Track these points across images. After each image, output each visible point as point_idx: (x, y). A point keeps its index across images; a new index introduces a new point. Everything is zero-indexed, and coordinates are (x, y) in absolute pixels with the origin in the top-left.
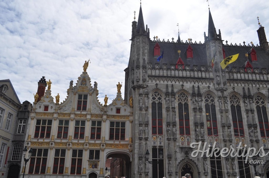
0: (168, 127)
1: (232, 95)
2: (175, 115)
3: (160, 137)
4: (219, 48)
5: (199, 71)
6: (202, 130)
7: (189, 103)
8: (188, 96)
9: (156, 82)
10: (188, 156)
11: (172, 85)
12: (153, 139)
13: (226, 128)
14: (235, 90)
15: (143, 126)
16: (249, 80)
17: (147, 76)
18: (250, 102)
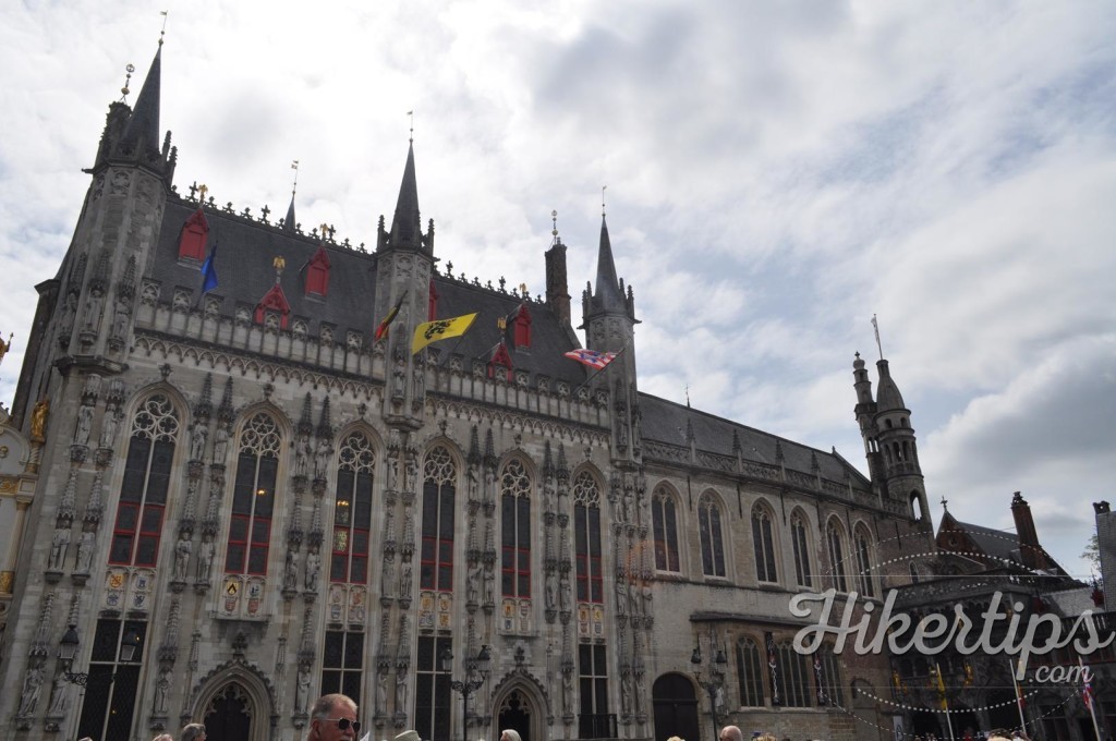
0: (181, 537)
1: (433, 448)
2: (221, 494)
3: (142, 575)
4: (421, 280)
5: (340, 348)
6: (312, 558)
7: (281, 457)
8: (281, 430)
9: (165, 357)
10: (242, 655)
11: (230, 378)
12: (108, 585)
13: (398, 557)
14: (448, 432)
15: (77, 525)
16: (494, 406)
17: (131, 328)
18: (488, 477)
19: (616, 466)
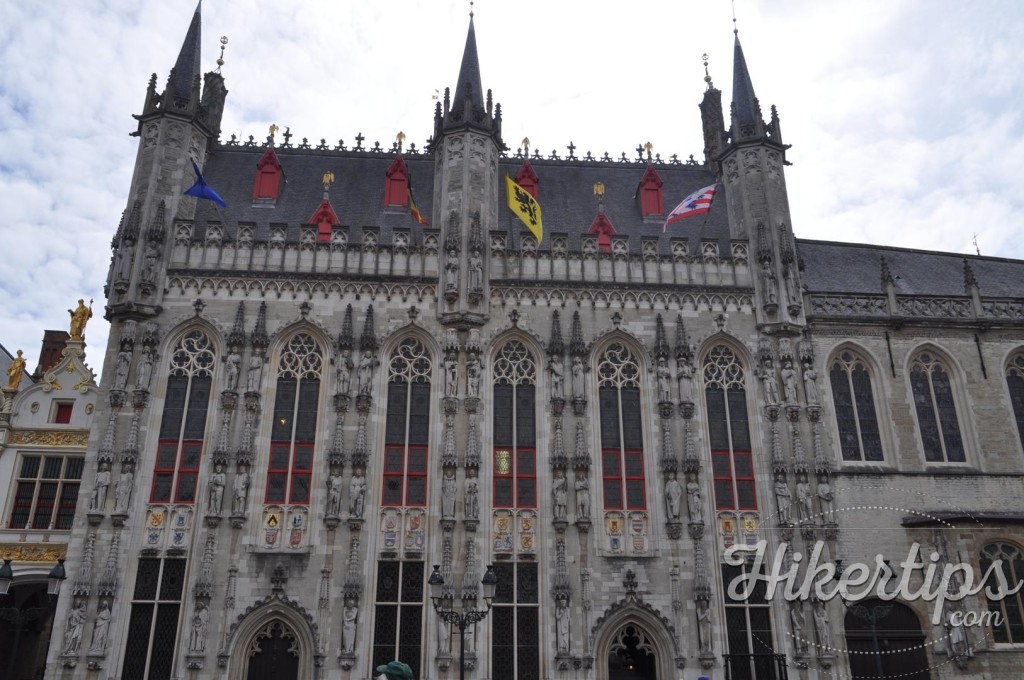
0: (215, 471)
1: (504, 344)
2: (257, 422)
3: (181, 512)
4: (477, 159)
5: (385, 251)
6: (356, 481)
7: (321, 377)
8: (322, 349)
9: (199, 293)
10: (281, 590)
11: (263, 303)
12: (149, 524)
13: (461, 472)
14: (522, 323)
15: (117, 467)
16: (582, 284)
17: (164, 270)
18: (575, 367)
19: (765, 333)
